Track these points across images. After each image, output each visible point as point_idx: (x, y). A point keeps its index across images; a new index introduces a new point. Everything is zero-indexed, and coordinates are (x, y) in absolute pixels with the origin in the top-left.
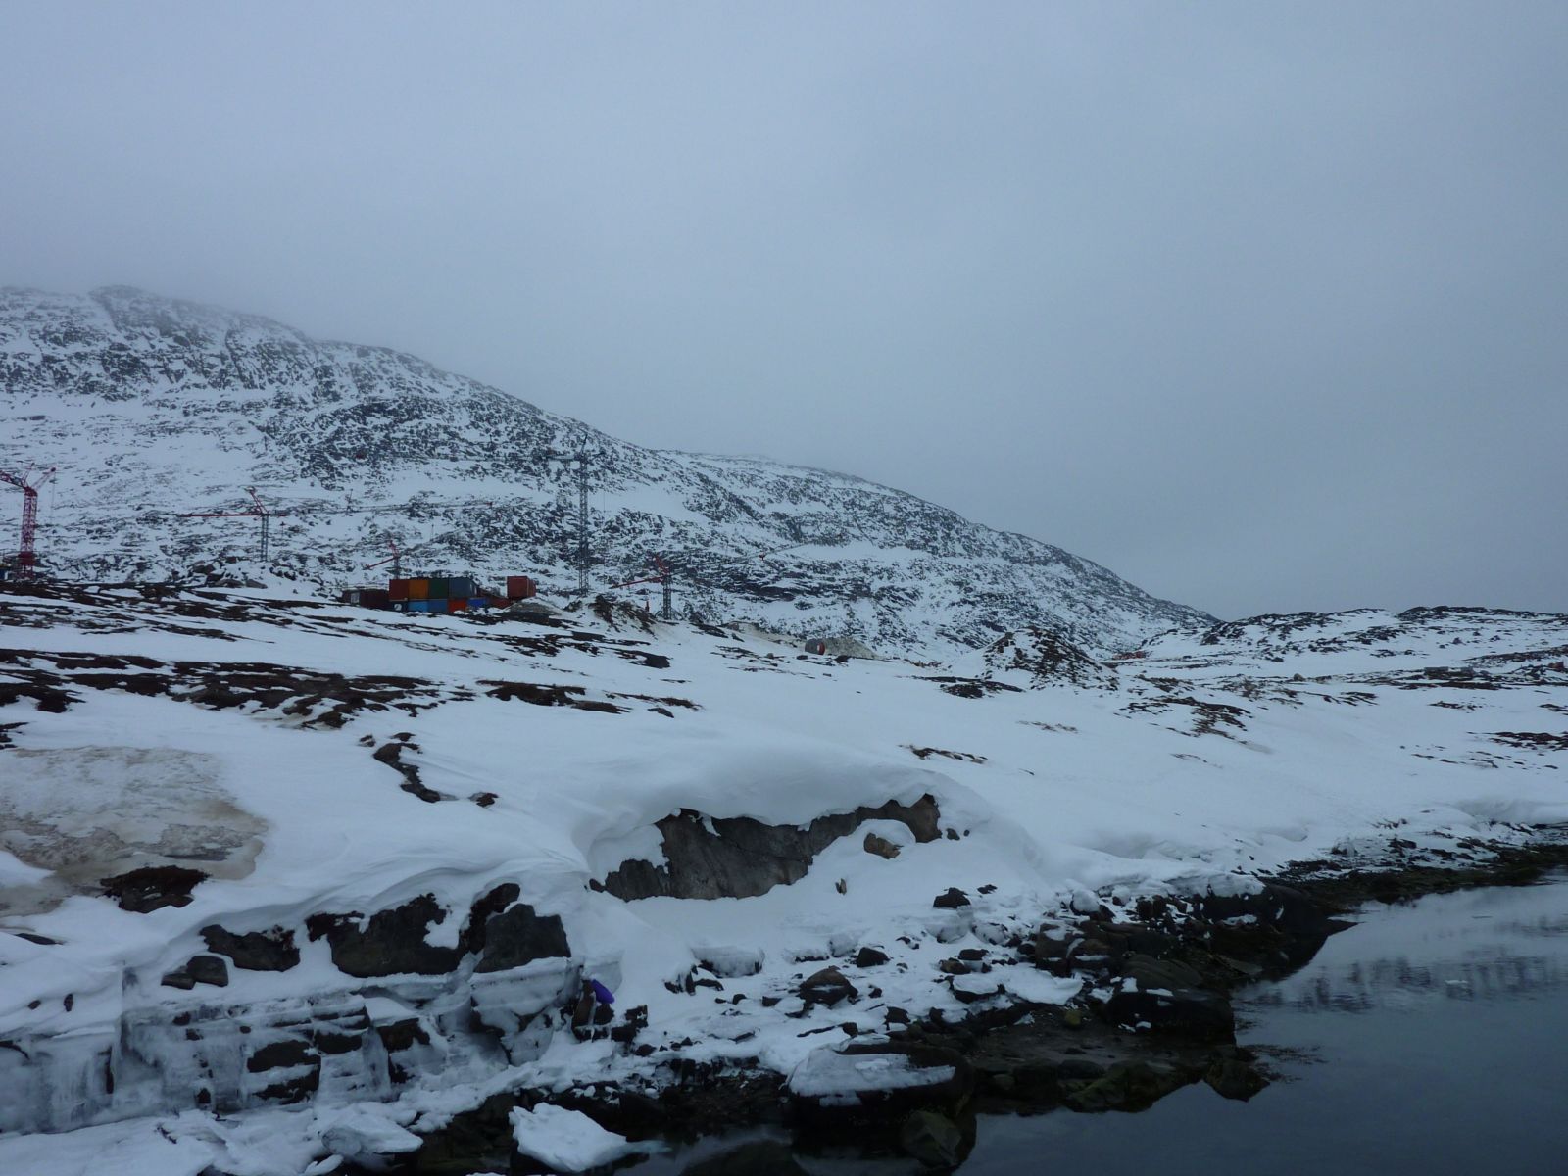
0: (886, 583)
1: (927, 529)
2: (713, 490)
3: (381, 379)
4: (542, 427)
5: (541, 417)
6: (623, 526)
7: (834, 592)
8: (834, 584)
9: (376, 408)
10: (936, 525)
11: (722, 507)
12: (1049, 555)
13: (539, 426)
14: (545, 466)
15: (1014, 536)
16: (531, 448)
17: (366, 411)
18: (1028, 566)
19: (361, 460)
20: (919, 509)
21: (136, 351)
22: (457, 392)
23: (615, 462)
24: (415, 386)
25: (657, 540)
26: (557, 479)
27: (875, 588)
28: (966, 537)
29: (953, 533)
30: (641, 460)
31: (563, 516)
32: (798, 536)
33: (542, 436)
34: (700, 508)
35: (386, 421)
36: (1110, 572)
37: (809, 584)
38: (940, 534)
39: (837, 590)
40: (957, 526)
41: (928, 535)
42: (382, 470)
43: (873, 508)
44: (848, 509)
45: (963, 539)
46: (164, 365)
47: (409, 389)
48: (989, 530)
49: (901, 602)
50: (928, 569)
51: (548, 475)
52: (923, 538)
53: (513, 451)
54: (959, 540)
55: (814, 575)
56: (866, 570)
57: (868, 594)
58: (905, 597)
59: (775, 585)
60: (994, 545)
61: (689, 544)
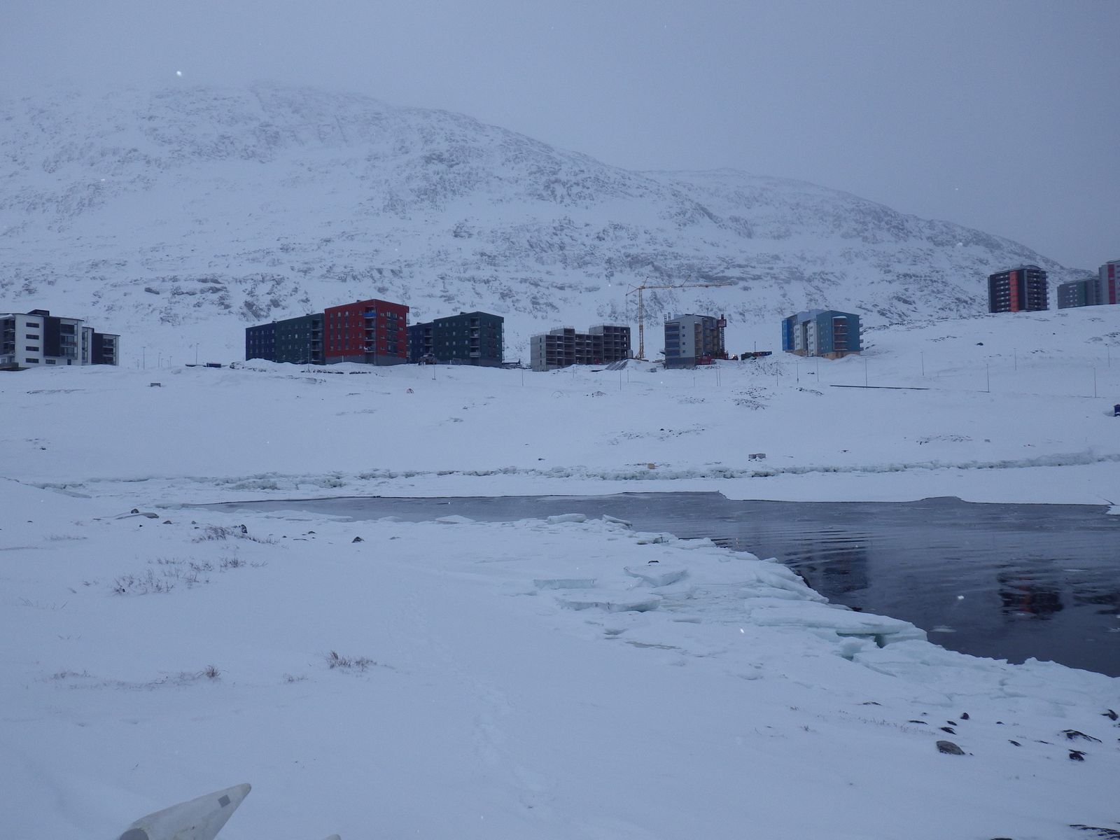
0: (818, 269)
1: (861, 223)
2: (682, 203)
3: (438, 134)
4: (552, 163)
5: (552, 154)
6: (608, 236)
7: (772, 278)
8: (771, 271)
9: (434, 157)
10: (869, 219)
11: (688, 215)
12: (970, 238)
13: (550, 161)
14: (553, 192)
15: (941, 223)
16: (544, 179)
17: (428, 160)
18: (950, 247)
19: (422, 197)
20: (854, 206)
21: (277, 127)
22: (492, 140)
23: (606, 186)
24: (462, 138)
25: (633, 245)
26: (561, 202)
27: (807, 274)
28: (894, 227)
29: (883, 224)
30: (628, 182)
31: (562, 230)
32: (750, 235)
33: (552, 170)
34: (671, 217)
35: (441, 167)
36: (1027, 249)
37: (752, 273)
38: (871, 225)
39: (775, 277)
40: (886, 219)
41: (859, 227)
42: (438, 204)
43: (814, 208)
44: (793, 209)
45: (892, 229)
46: (295, 136)
47: (457, 141)
48: (919, 219)
49: (829, 282)
50: (856, 256)
51: (555, 200)
52: (854, 229)
53: (531, 182)
54: (889, 230)
55: (756, 265)
56: (803, 259)
57: (801, 278)
58: (833, 279)
59: (724, 275)
60: (920, 231)
61: (658, 247)
